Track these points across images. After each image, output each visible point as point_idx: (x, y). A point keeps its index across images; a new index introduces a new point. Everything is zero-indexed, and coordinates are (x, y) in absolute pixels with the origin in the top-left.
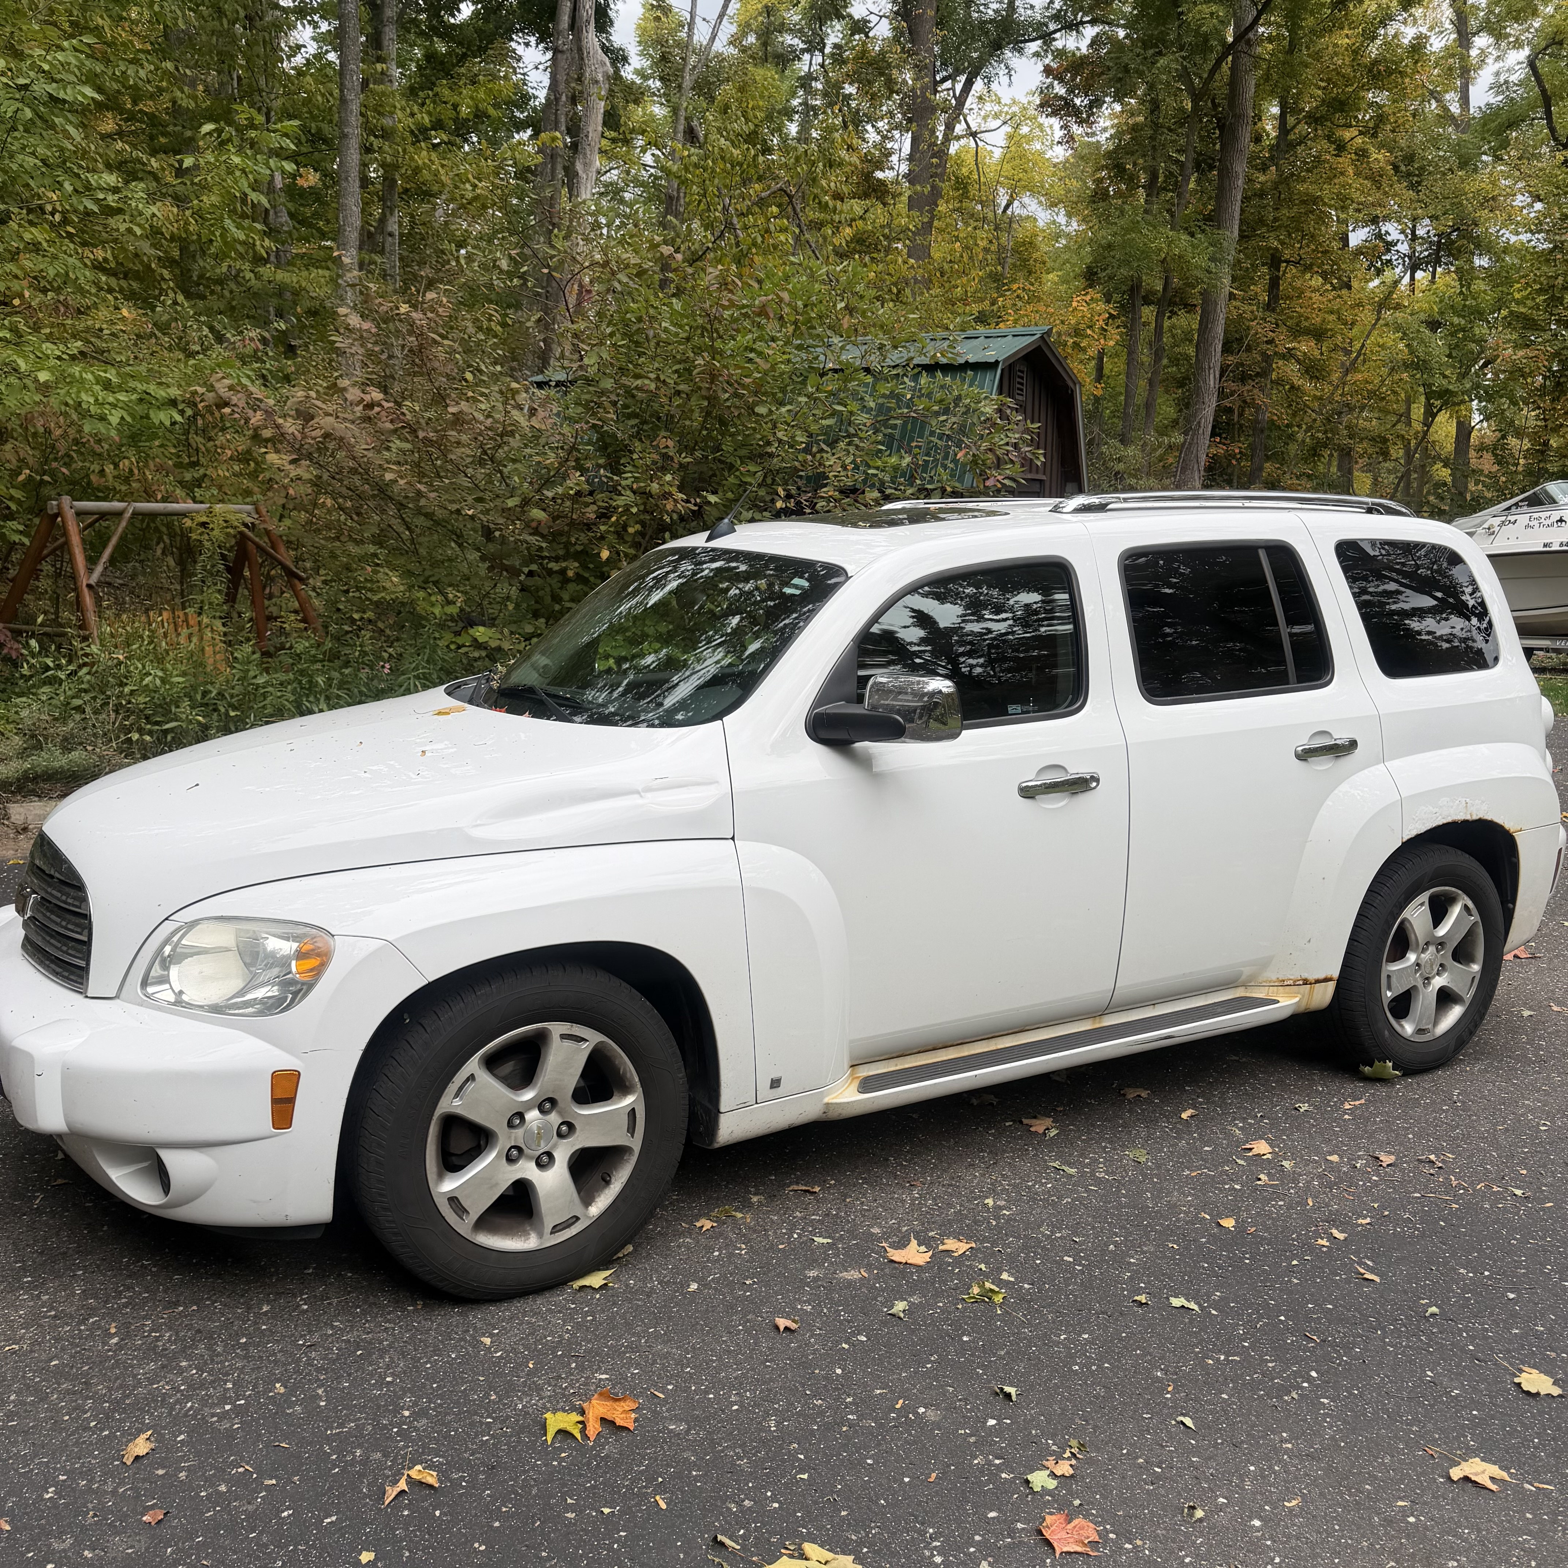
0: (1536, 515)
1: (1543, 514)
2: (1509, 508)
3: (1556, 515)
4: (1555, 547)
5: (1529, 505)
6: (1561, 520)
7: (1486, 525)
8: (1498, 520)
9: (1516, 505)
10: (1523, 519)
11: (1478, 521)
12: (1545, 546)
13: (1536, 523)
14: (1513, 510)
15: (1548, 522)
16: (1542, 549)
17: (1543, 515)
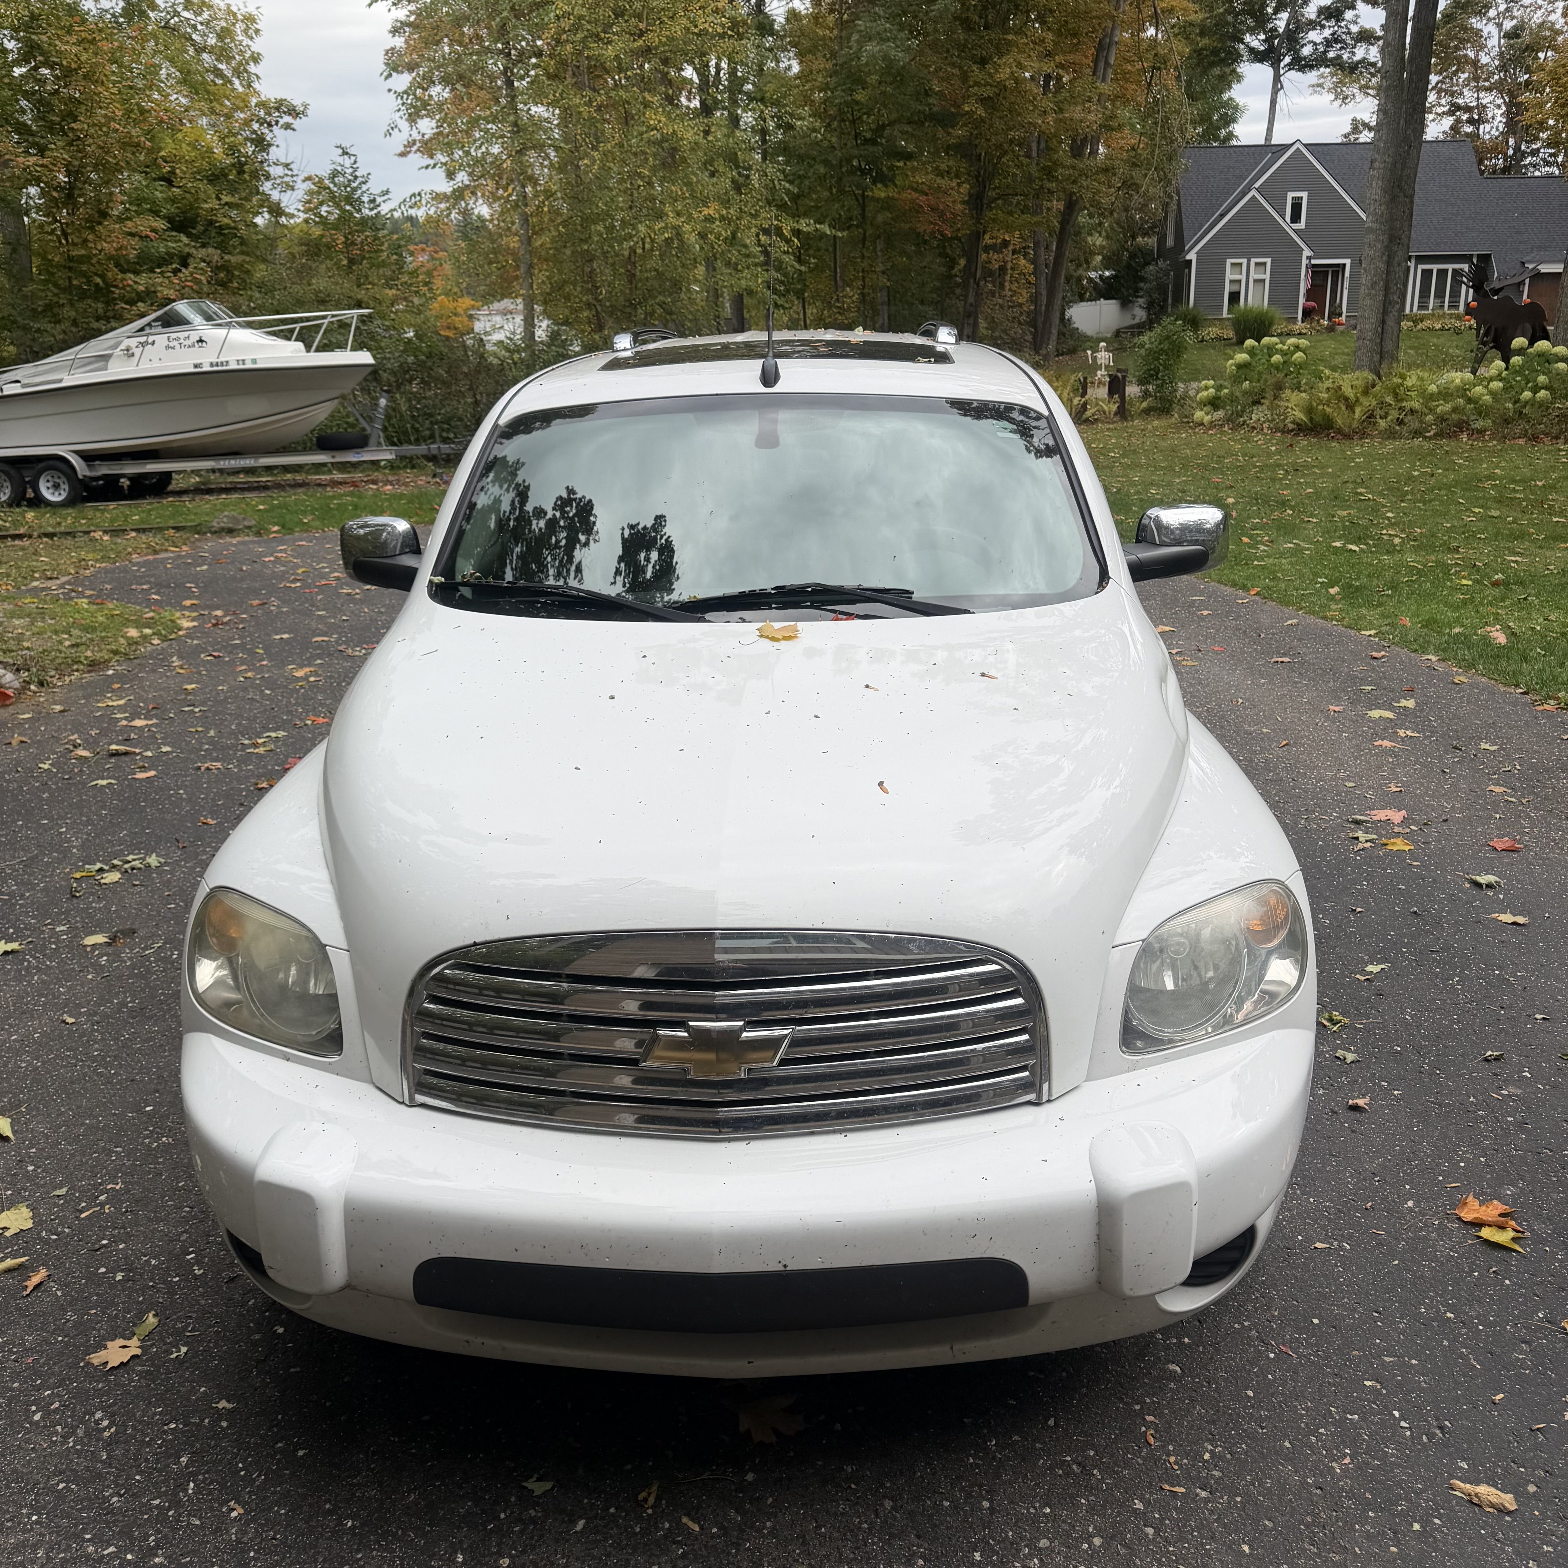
0: (173, 336)
1: (178, 334)
2: (142, 329)
3: (195, 337)
4: (206, 368)
5: (164, 326)
6: (201, 341)
7: (123, 347)
8: (133, 342)
9: (149, 325)
10: (161, 340)
11: (112, 342)
12: (196, 366)
13: (175, 343)
14: (148, 331)
15: (187, 343)
16: (192, 370)
17: (182, 335)
